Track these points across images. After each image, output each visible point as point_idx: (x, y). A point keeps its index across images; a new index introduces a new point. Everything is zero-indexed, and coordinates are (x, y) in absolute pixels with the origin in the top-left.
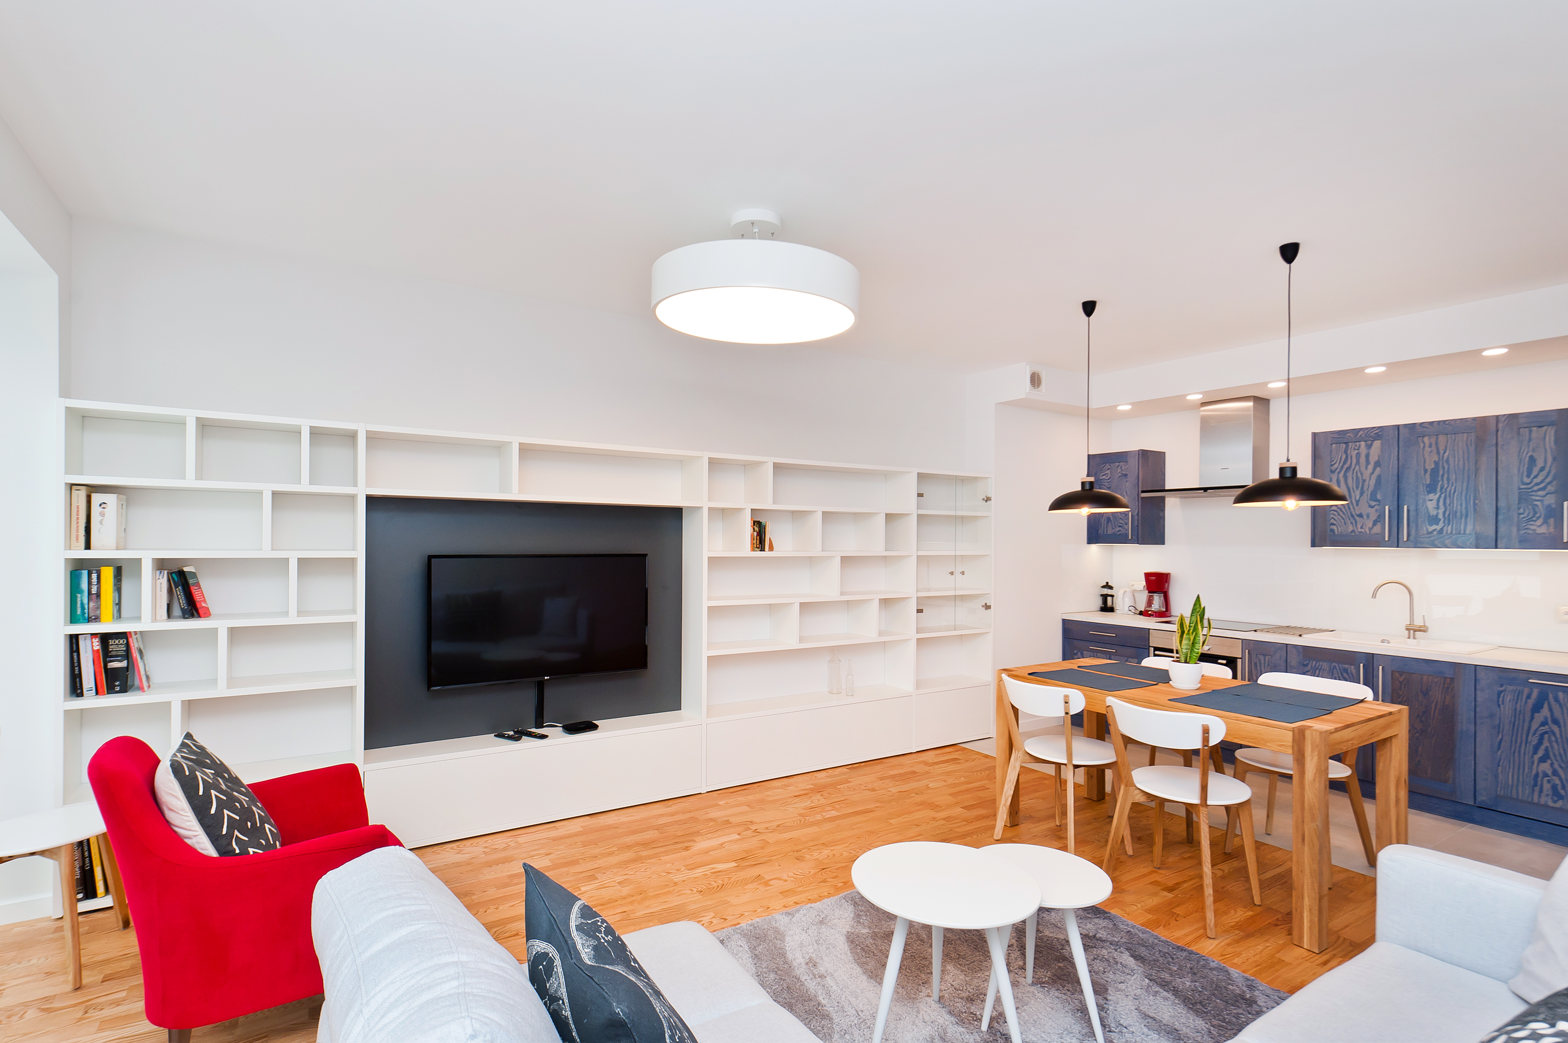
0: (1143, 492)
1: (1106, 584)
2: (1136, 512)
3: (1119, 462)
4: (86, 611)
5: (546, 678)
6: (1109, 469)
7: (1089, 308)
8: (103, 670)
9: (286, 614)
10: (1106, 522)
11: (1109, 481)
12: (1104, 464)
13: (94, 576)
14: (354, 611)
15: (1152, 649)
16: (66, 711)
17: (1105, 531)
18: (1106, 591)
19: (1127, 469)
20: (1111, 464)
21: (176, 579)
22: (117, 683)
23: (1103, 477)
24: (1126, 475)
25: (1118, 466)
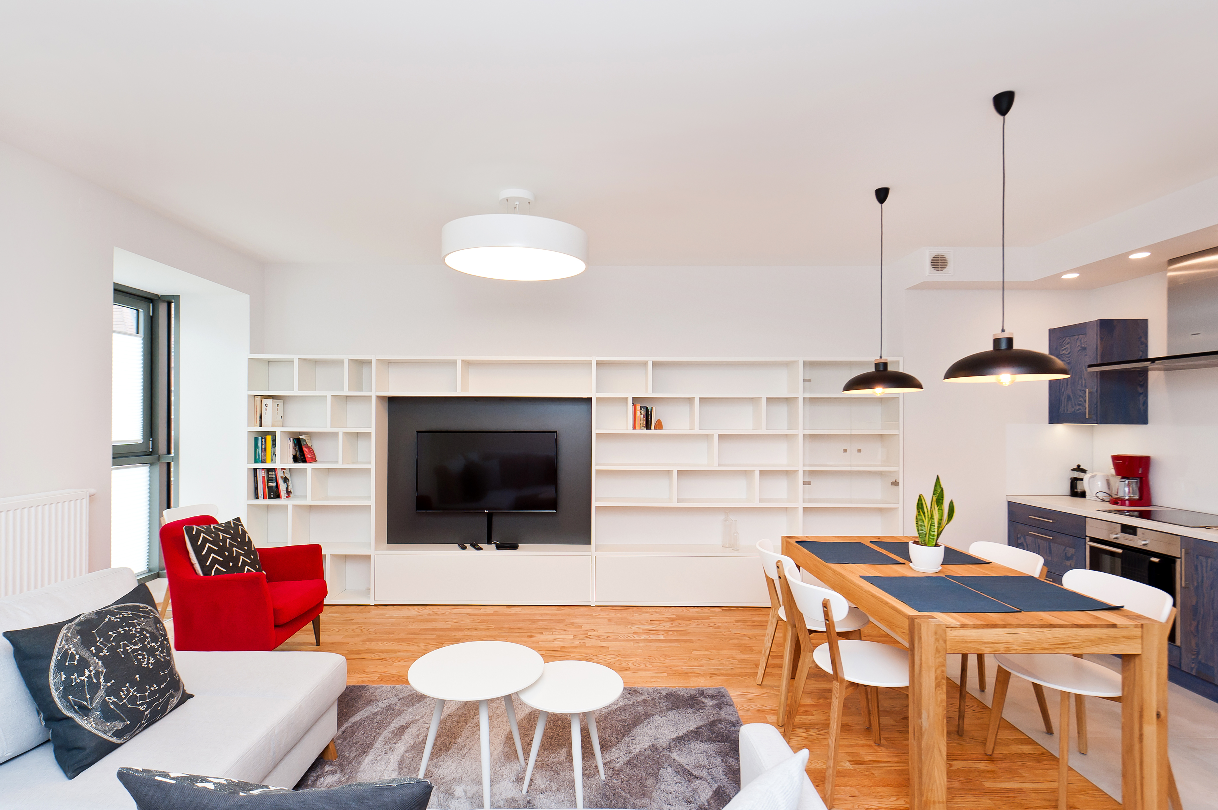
0: (1090, 366)
1: (1077, 467)
2: (1095, 389)
3: (1079, 335)
4: (260, 457)
5: (486, 511)
6: (1069, 343)
7: (882, 195)
8: (266, 487)
9: (337, 462)
10: (1066, 400)
11: (1069, 355)
12: (1063, 338)
13: (263, 440)
14: (370, 463)
15: (1088, 539)
16: (248, 505)
17: (1066, 410)
18: (1076, 474)
19: (1085, 342)
20: (1071, 338)
21: (296, 442)
22: (272, 494)
23: (1064, 352)
24: (1085, 349)
25: (1077, 339)
